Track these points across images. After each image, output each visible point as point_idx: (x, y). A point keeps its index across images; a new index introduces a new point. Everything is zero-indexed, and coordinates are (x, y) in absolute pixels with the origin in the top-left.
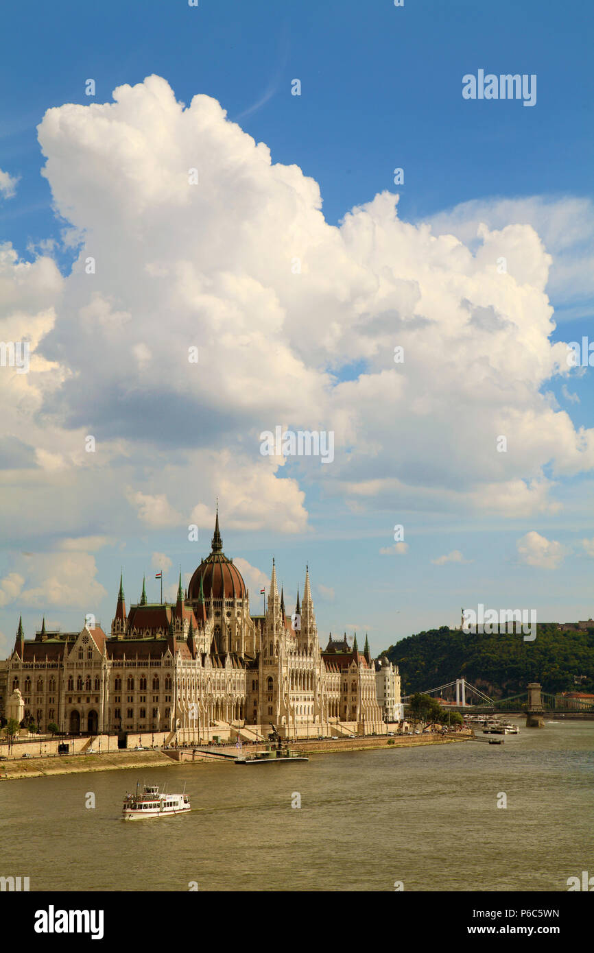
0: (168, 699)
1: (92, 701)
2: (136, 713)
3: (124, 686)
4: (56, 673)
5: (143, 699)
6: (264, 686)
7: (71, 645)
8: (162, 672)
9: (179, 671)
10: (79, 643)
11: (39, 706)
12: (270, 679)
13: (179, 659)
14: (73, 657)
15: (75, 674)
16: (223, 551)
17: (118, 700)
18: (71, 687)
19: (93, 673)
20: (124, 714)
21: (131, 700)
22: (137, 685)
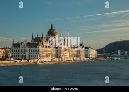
0: (38, 54)
1: (25, 54)
2: (33, 56)
3: (31, 51)
4: (19, 49)
5: (36, 54)
6: (59, 51)
7: (21, 44)
8: (37, 49)
9: (40, 49)
10: (23, 44)
11: (17, 55)
12: (60, 50)
13: (40, 47)
14: (22, 46)
15: (22, 49)
16: (53, 28)
17: (30, 54)
18: (21, 52)
19: (25, 49)
20: (31, 56)
21: (32, 54)
22: (33, 51)
